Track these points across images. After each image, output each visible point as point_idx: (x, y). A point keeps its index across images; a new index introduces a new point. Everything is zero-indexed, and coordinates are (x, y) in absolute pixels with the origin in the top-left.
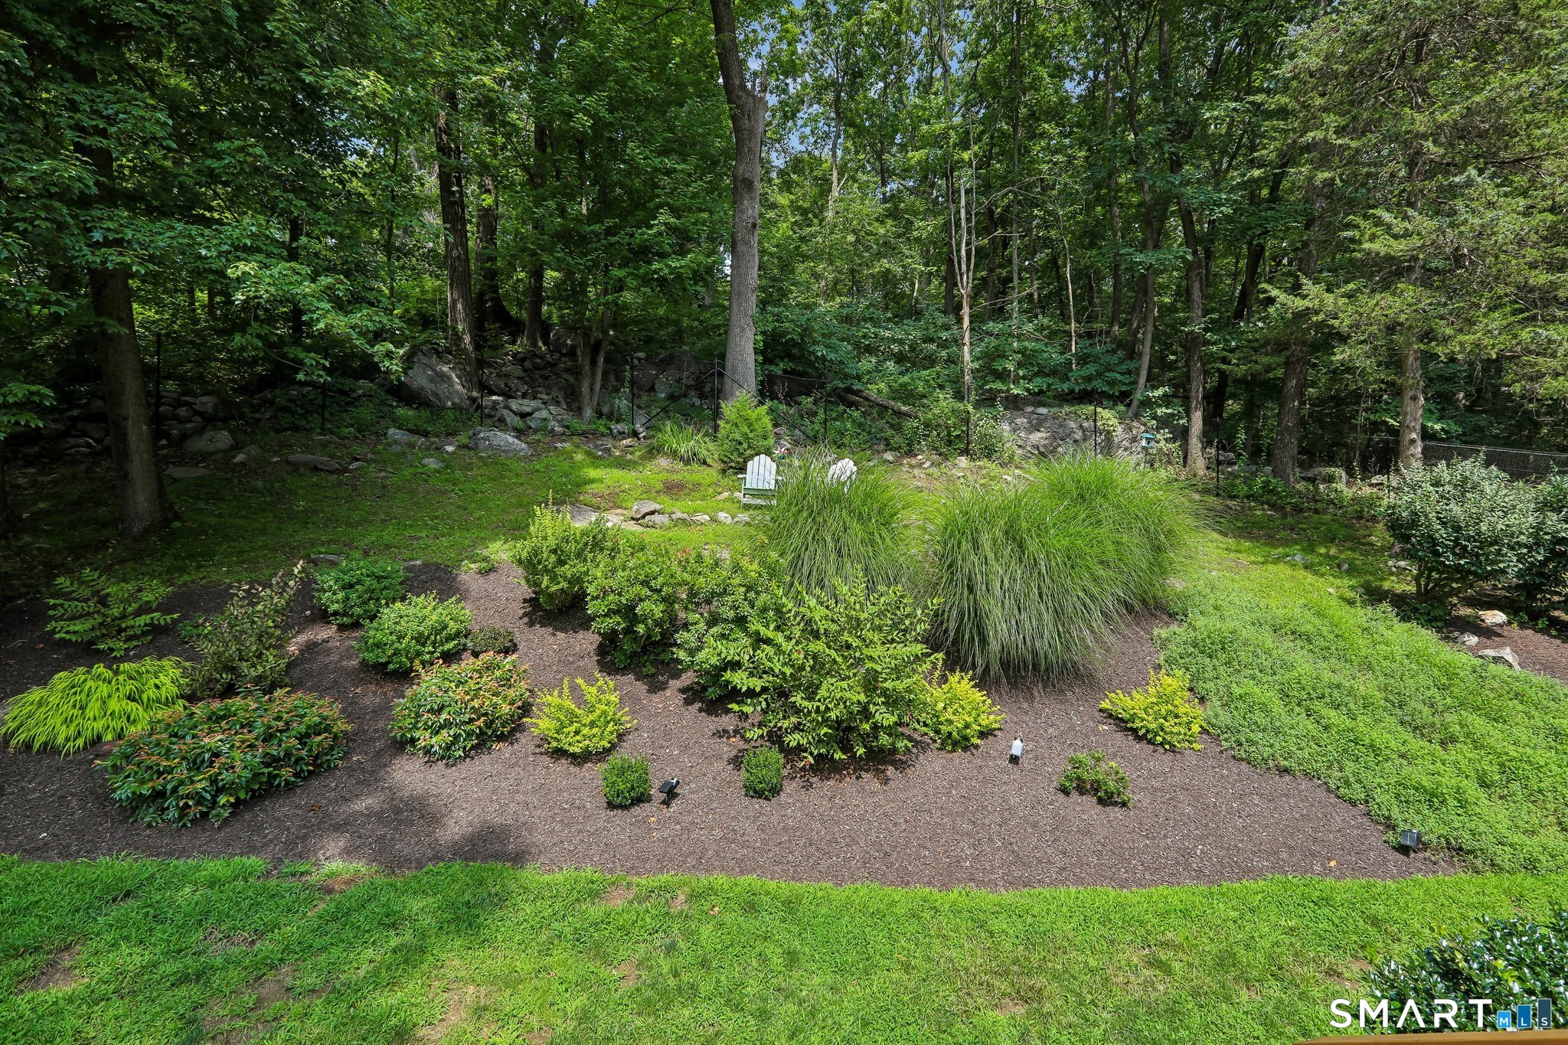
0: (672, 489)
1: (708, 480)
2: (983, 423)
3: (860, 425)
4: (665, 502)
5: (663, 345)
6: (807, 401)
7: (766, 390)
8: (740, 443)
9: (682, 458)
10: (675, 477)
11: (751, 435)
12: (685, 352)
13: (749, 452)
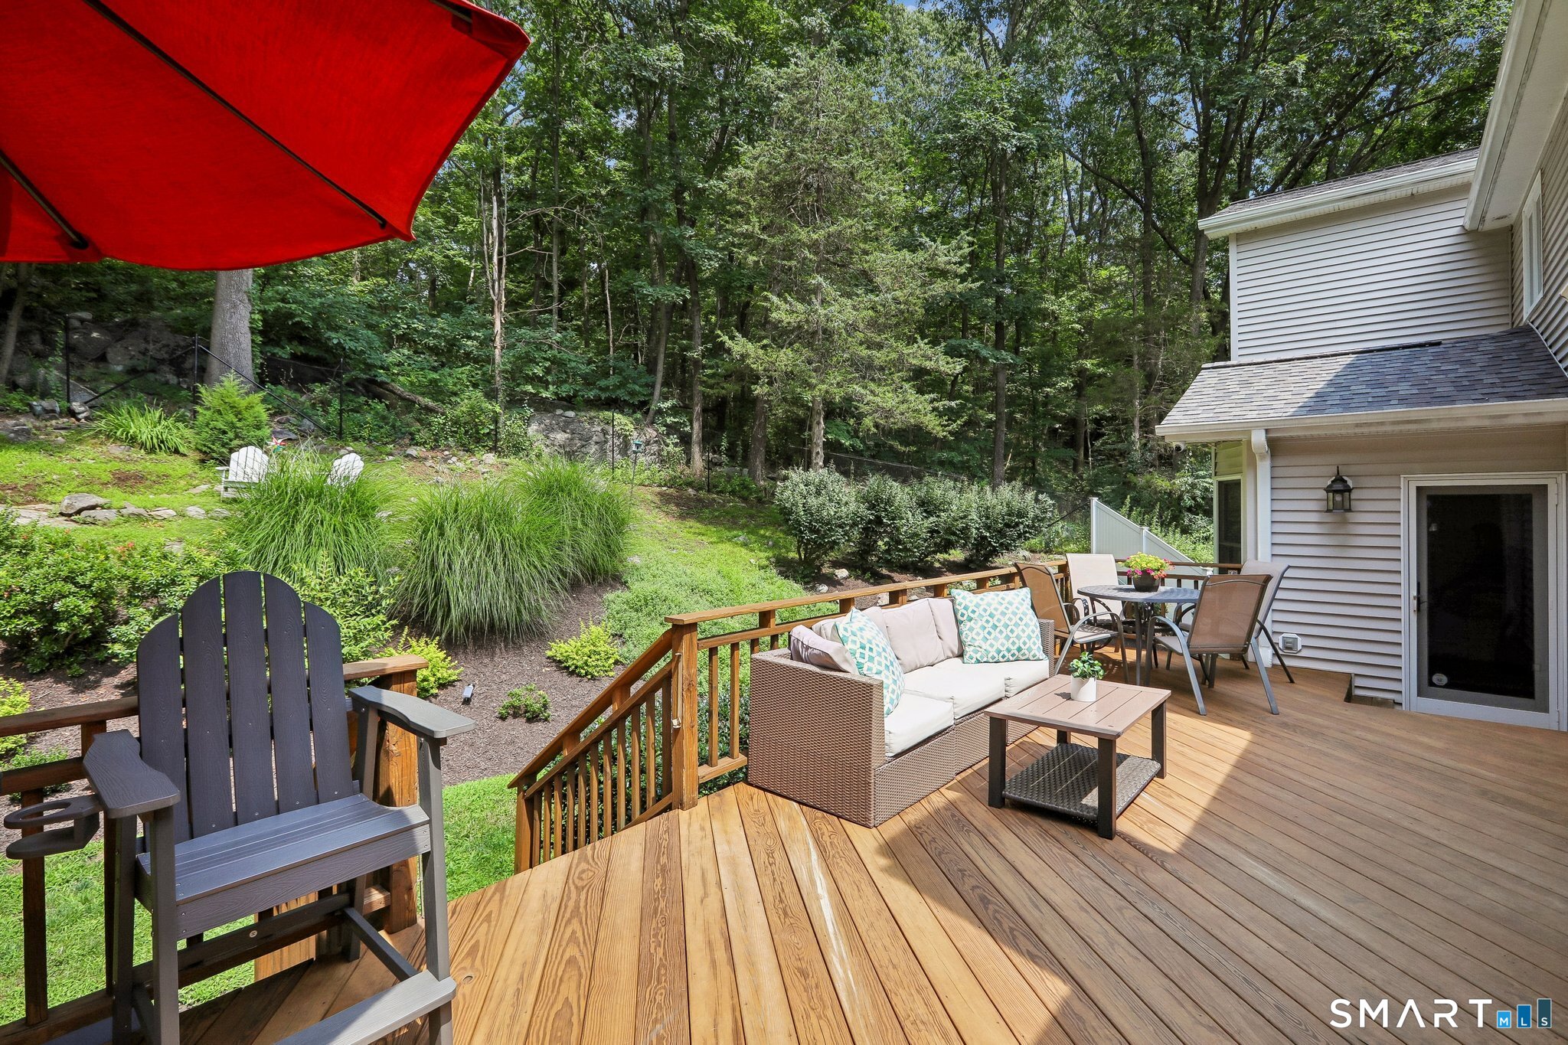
0: (124, 480)
1: (180, 472)
2: (510, 423)
3: (384, 418)
4: (117, 496)
5: (120, 306)
6: (319, 390)
7: (268, 374)
8: (224, 432)
9: (143, 445)
10: (131, 468)
11: (239, 424)
12: (155, 320)
13: (236, 442)
